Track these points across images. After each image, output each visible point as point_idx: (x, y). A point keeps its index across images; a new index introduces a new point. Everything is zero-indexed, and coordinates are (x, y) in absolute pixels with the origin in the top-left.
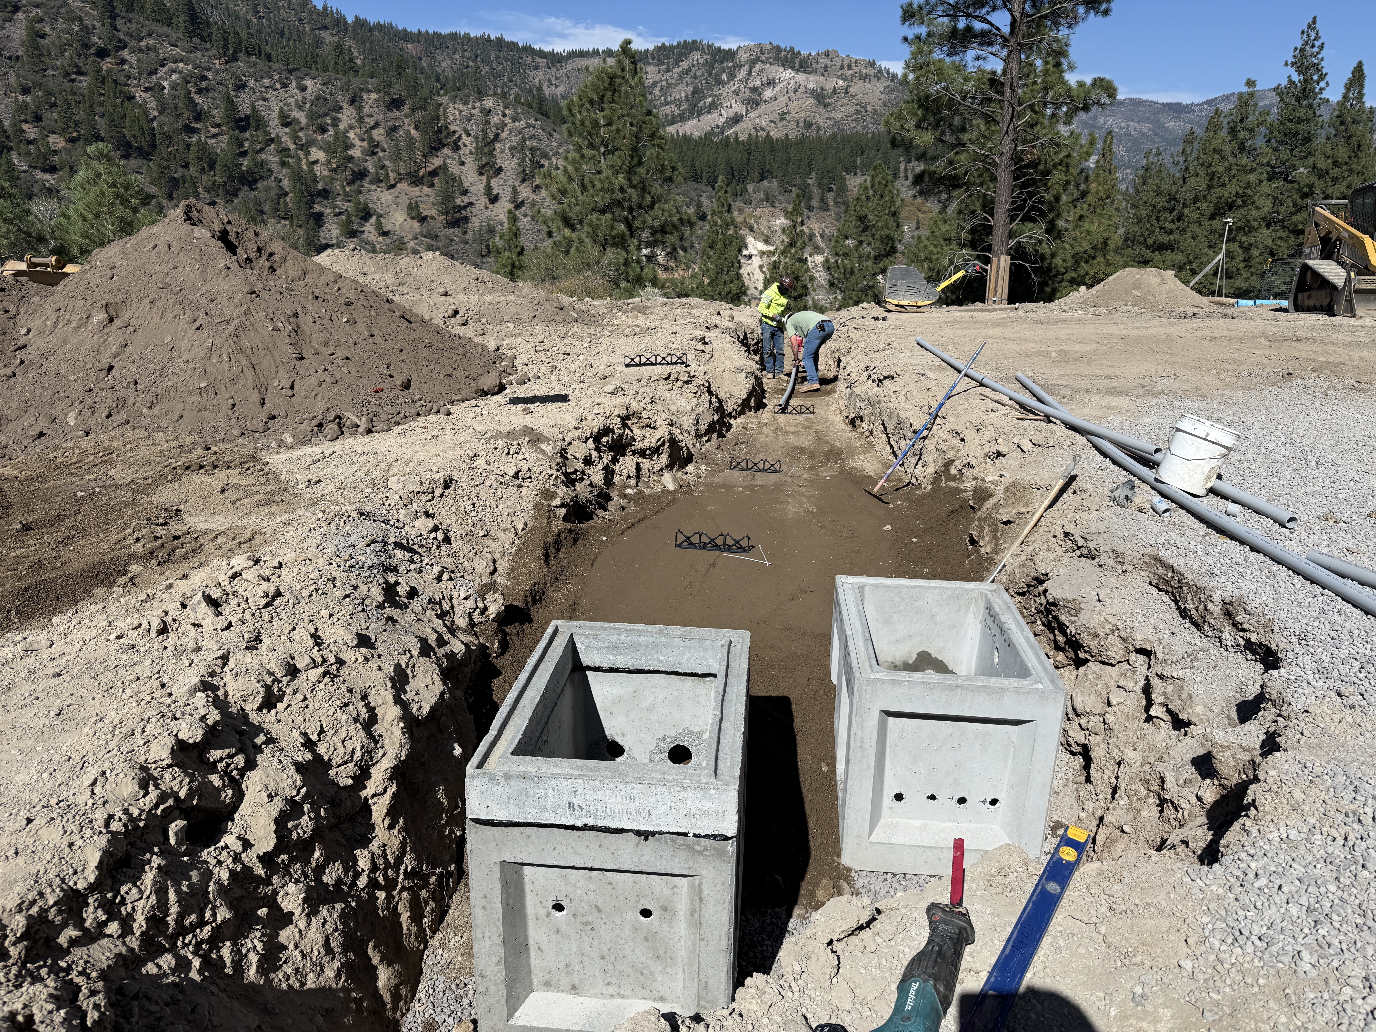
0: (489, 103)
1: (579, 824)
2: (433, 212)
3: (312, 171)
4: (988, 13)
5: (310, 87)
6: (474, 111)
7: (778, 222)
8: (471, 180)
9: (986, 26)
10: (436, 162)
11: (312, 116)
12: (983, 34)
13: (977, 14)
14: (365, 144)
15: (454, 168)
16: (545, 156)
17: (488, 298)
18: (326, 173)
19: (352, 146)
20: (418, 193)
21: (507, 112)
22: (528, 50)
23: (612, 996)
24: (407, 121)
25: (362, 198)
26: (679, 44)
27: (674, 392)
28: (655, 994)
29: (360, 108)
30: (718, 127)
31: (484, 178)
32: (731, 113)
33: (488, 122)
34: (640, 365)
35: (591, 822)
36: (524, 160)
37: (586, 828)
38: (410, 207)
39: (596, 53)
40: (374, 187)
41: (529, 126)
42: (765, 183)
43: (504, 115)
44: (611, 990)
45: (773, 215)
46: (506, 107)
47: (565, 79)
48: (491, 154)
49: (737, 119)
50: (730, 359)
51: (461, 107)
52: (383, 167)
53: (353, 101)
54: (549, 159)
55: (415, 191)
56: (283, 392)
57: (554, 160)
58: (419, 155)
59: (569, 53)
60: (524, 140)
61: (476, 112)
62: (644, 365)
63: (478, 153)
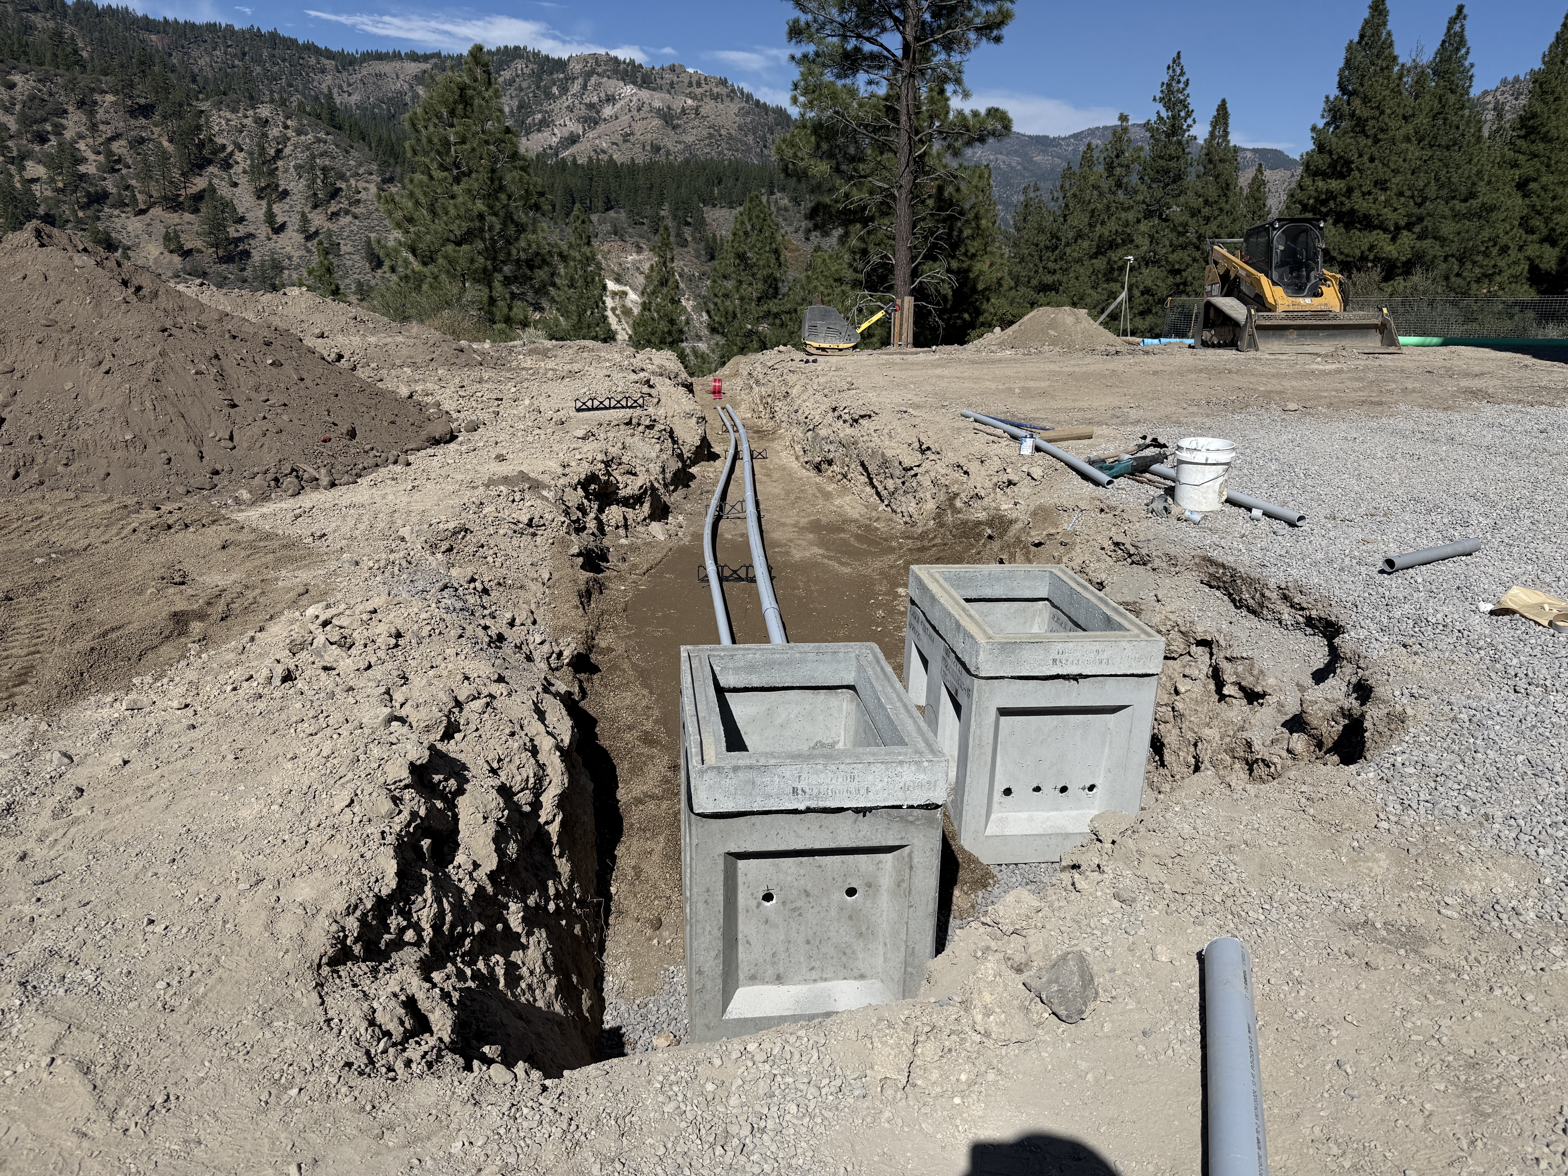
0: (264, 111)
1: (802, 807)
2: (199, 244)
3: (28, 192)
4: (878, 35)
5: (20, 84)
6: (245, 121)
7: (630, 258)
8: (247, 205)
9: (875, 48)
10: (199, 183)
11: (25, 121)
12: (873, 56)
13: (867, 35)
14: (101, 158)
15: (224, 190)
16: (342, 177)
17: (372, 340)
18: (49, 193)
19: (84, 160)
20: (177, 220)
21: (289, 123)
22: (310, 48)
23: (815, 981)
24: (157, 130)
25: (101, 226)
26: (499, 49)
27: (636, 438)
28: (856, 972)
29: (91, 113)
30: (551, 147)
31: (264, 203)
32: (565, 132)
33: (265, 135)
34: (593, 409)
35: (813, 804)
36: (314, 182)
37: (809, 810)
38: (167, 238)
39: (397, 56)
40: (116, 212)
41: (319, 140)
42: (612, 213)
43: (286, 127)
44: (814, 975)
45: (623, 250)
46: (288, 118)
47: (360, 85)
48: (273, 173)
49: (573, 139)
50: (678, 404)
51: (229, 115)
52: (127, 187)
53: (81, 104)
54: (347, 181)
55: (173, 218)
56: (223, 443)
57: (353, 182)
58: (176, 174)
59: (363, 54)
60: (313, 157)
61: (249, 122)
62: (597, 409)
63: (254, 172)
